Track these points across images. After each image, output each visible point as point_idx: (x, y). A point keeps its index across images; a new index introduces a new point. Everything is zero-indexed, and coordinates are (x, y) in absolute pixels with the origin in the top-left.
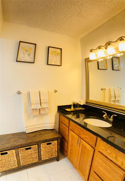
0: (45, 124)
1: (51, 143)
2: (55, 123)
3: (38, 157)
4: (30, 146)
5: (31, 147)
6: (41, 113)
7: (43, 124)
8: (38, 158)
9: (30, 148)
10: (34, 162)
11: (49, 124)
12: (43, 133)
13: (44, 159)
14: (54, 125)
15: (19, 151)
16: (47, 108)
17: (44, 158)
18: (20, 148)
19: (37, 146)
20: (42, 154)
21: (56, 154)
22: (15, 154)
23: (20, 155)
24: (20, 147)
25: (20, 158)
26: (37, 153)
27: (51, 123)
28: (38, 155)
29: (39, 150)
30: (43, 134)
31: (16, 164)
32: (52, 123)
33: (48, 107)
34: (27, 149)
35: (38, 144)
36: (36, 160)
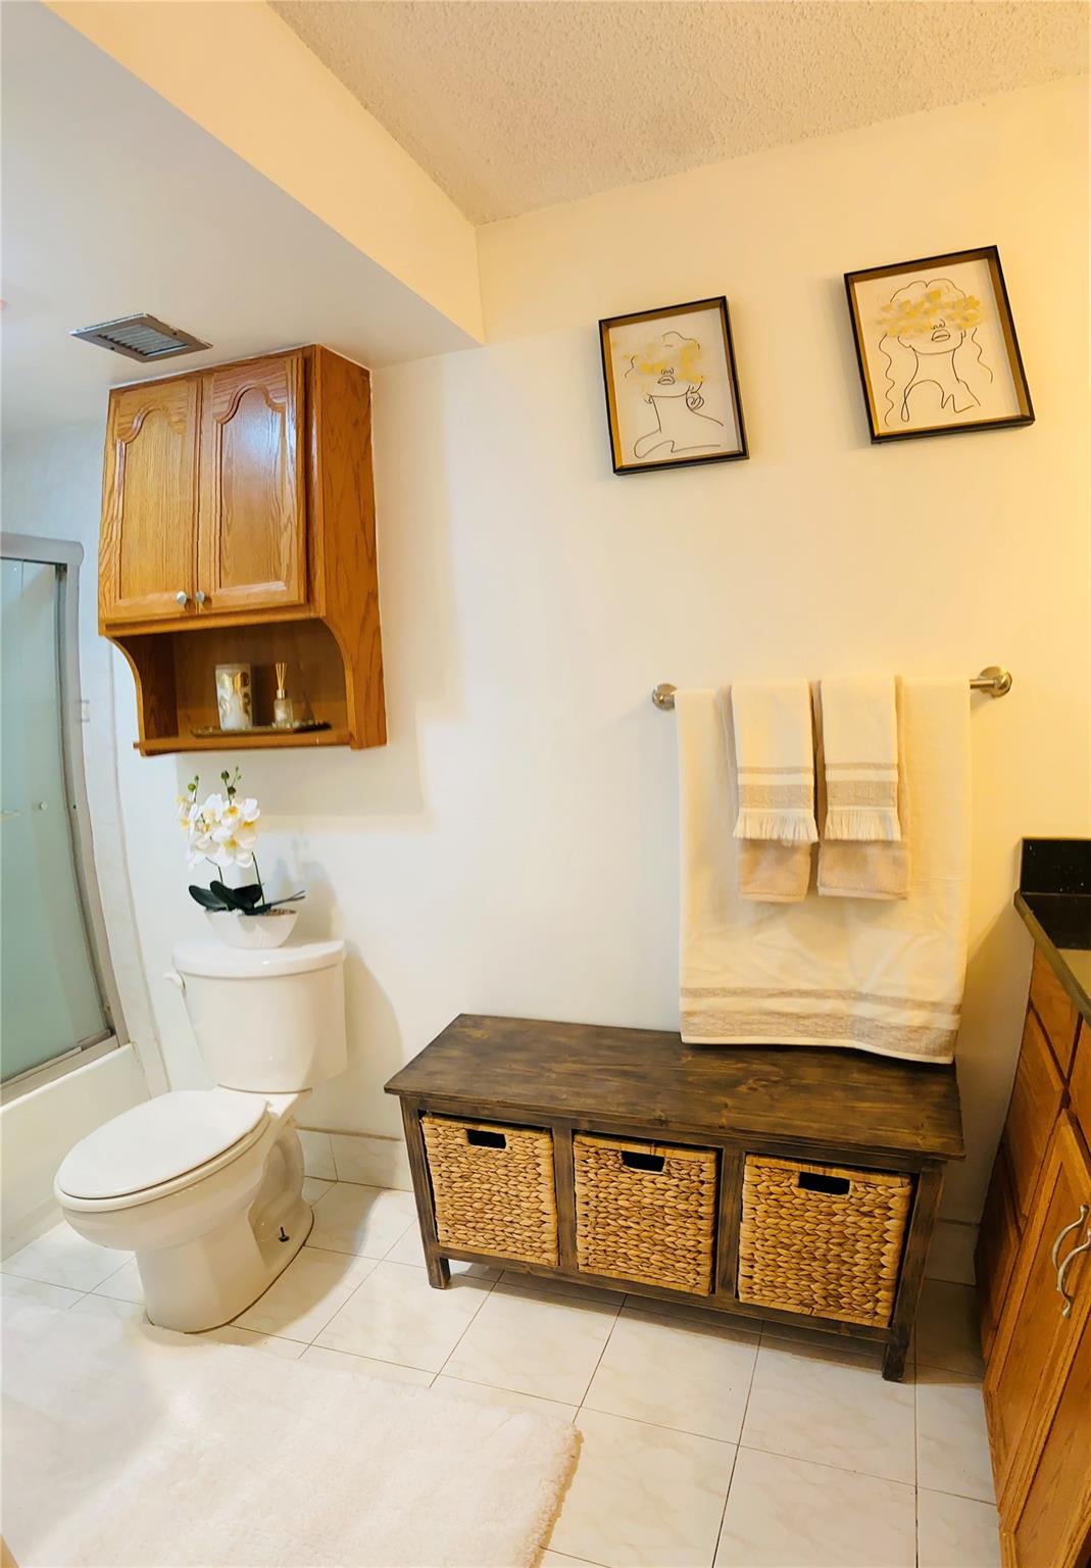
0: (861, 997)
1: (840, 1187)
2: (959, 1009)
3: (705, 1260)
4: (658, 1144)
5: (659, 1152)
6: (822, 891)
7: (841, 995)
8: (706, 1269)
9: (655, 1164)
10: (668, 1281)
11: (899, 1003)
12: (812, 1074)
13: (757, 1300)
14: (947, 1022)
15: (578, 1152)
16: (887, 844)
17: (755, 1286)
18: (588, 1140)
19: (707, 1160)
20: (743, 1250)
21: (883, 1310)
22: (545, 1168)
23: (578, 1189)
24: (585, 1126)
25: (580, 1209)
26: (706, 1225)
27: (921, 1005)
28: (706, 1243)
29: (727, 1208)
30: (805, 1089)
31: (549, 1238)
32: (935, 1006)
33: (897, 836)
34: (632, 1160)
35: (719, 1153)
36: (692, 1280)
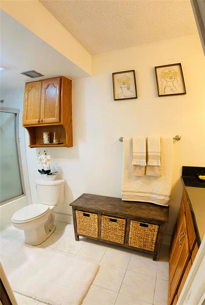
0: (153, 194)
1: (147, 226)
2: (170, 197)
3: (123, 238)
5: (116, 219)
6: (147, 174)
7: (150, 193)
10: (117, 241)
11: (160, 195)
12: (144, 207)
13: (132, 245)
14: (168, 199)
15: (102, 218)
16: (158, 166)
17: (132, 242)
18: (104, 216)
19: (124, 221)
20: (130, 236)
21: (153, 248)
22: (97, 221)
23: (102, 225)
24: (104, 213)
25: (102, 228)
26: (124, 232)
27: (163, 196)
28: (124, 235)
29: (127, 229)
31: (97, 233)
32: (166, 196)
34: (111, 220)
35: (126, 219)
36: (120, 241)
